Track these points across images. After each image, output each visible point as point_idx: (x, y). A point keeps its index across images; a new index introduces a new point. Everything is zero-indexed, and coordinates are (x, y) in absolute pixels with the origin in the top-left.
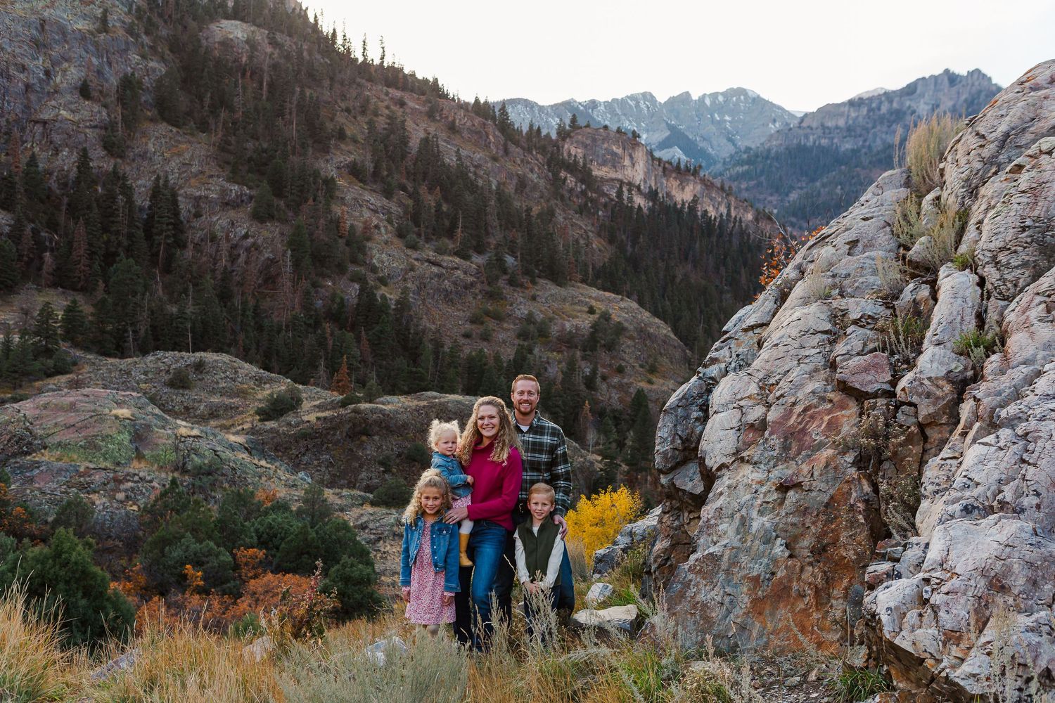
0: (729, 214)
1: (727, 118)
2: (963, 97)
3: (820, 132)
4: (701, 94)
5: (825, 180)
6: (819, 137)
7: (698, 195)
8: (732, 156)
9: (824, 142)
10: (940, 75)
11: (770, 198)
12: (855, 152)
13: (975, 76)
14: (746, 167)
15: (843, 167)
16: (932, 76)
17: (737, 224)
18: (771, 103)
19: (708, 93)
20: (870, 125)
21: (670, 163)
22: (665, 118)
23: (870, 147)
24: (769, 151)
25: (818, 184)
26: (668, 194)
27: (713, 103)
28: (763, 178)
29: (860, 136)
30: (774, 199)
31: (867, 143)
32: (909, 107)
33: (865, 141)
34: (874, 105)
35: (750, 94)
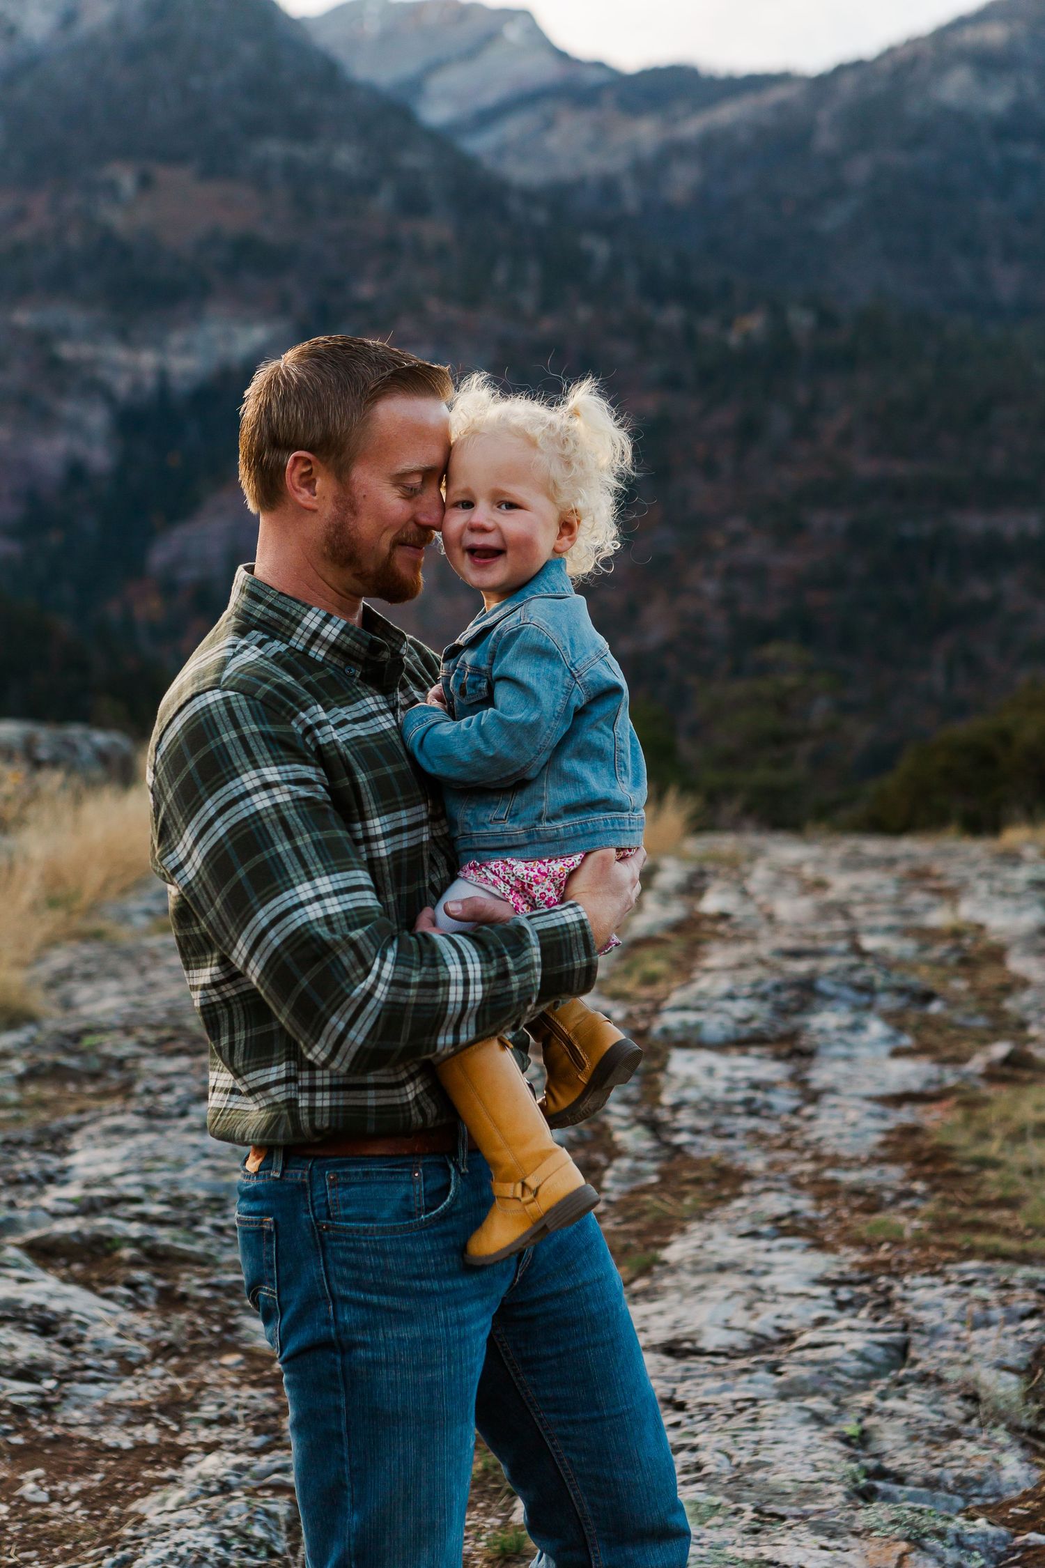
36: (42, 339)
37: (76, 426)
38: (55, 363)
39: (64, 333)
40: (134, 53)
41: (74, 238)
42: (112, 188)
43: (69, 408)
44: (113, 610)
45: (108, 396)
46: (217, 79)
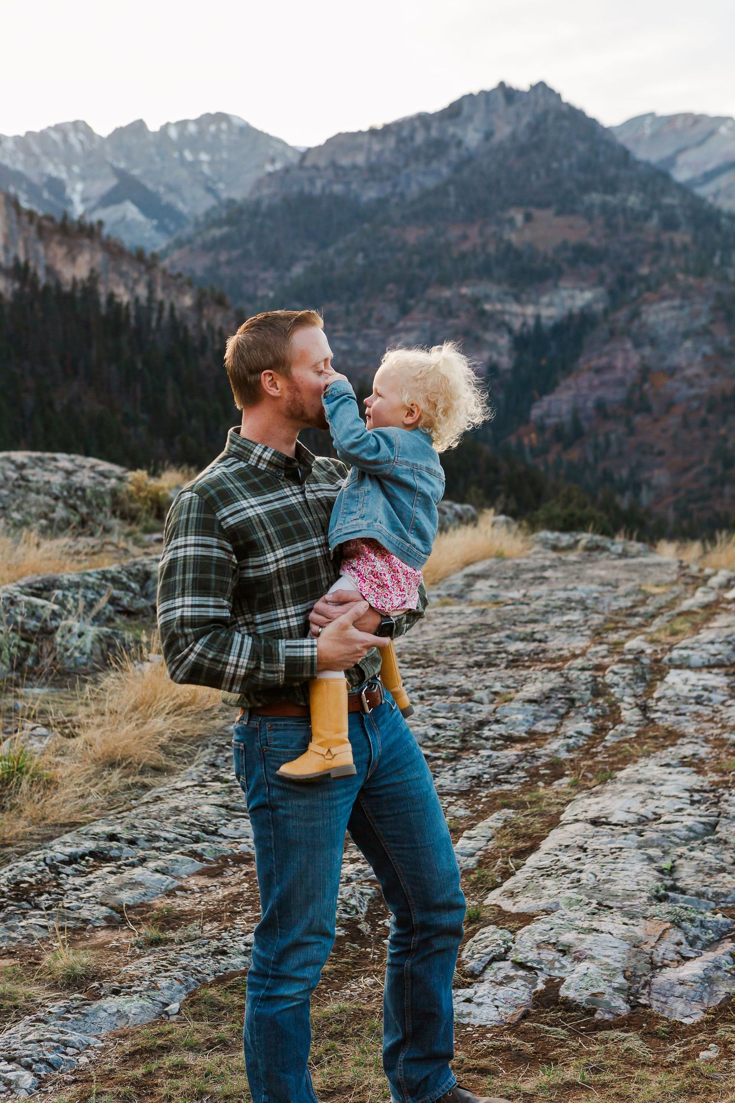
0: (150, 299)
1: (204, 157)
2: (526, 119)
3: (330, 173)
4: (163, 123)
5: (341, 244)
6: (330, 182)
7: (98, 269)
8: (207, 214)
9: (338, 188)
10: (494, 90)
11: (263, 275)
12: (382, 202)
13: (540, 91)
14: (225, 230)
15: (367, 226)
16: (483, 93)
17: (166, 313)
18: (267, 135)
19: (173, 120)
20: (401, 163)
21: (50, 219)
22: (110, 159)
23: (402, 195)
24: (258, 203)
25: (331, 251)
26: (50, 270)
27: (181, 135)
28: (251, 246)
29: (389, 178)
30: (270, 275)
31: (399, 189)
32: (454, 136)
33: (395, 186)
34: (405, 133)
35: (235, 121)
36: (476, 301)
37: (493, 346)
38: (483, 313)
39: (487, 298)
40: (522, 151)
41: (492, 249)
42: (511, 221)
43: (489, 336)
44: (513, 440)
45: (510, 331)
46: (566, 163)
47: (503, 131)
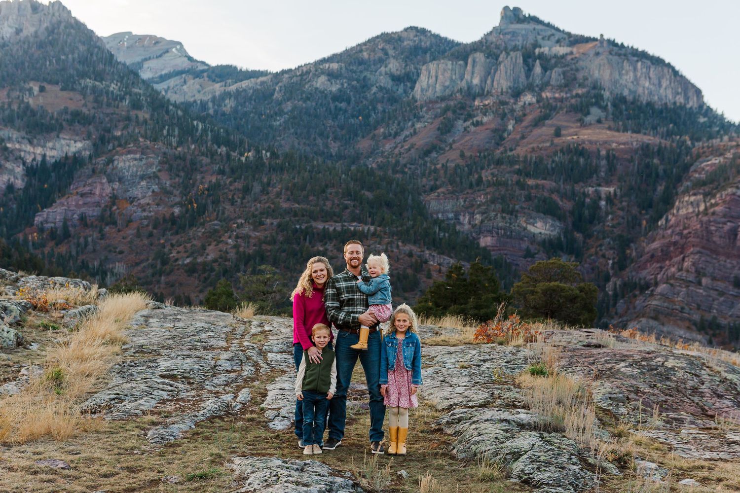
36: (1, 140)
37: (11, 172)
38: (6, 149)
39: (10, 139)
40: (41, 45)
41: (15, 107)
42: (30, 90)
43: (9, 165)
44: (21, 236)
45: (24, 163)
46: (70, 56)
47: (29, 30)
